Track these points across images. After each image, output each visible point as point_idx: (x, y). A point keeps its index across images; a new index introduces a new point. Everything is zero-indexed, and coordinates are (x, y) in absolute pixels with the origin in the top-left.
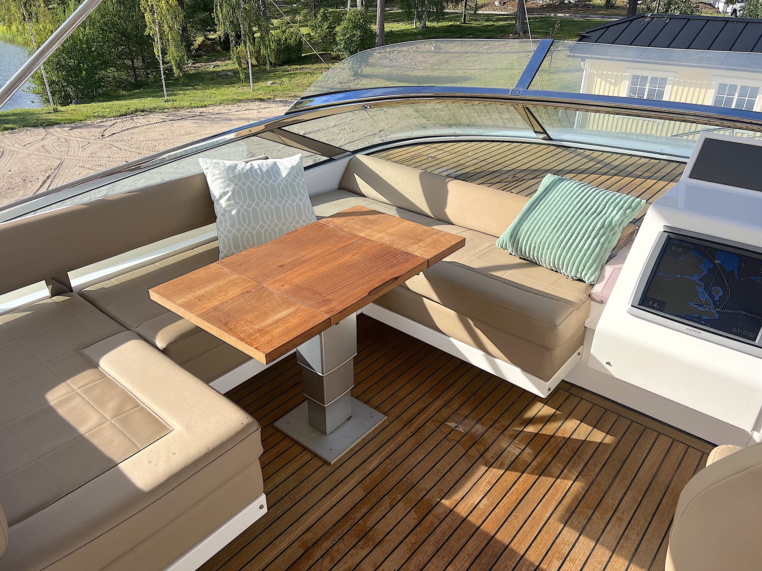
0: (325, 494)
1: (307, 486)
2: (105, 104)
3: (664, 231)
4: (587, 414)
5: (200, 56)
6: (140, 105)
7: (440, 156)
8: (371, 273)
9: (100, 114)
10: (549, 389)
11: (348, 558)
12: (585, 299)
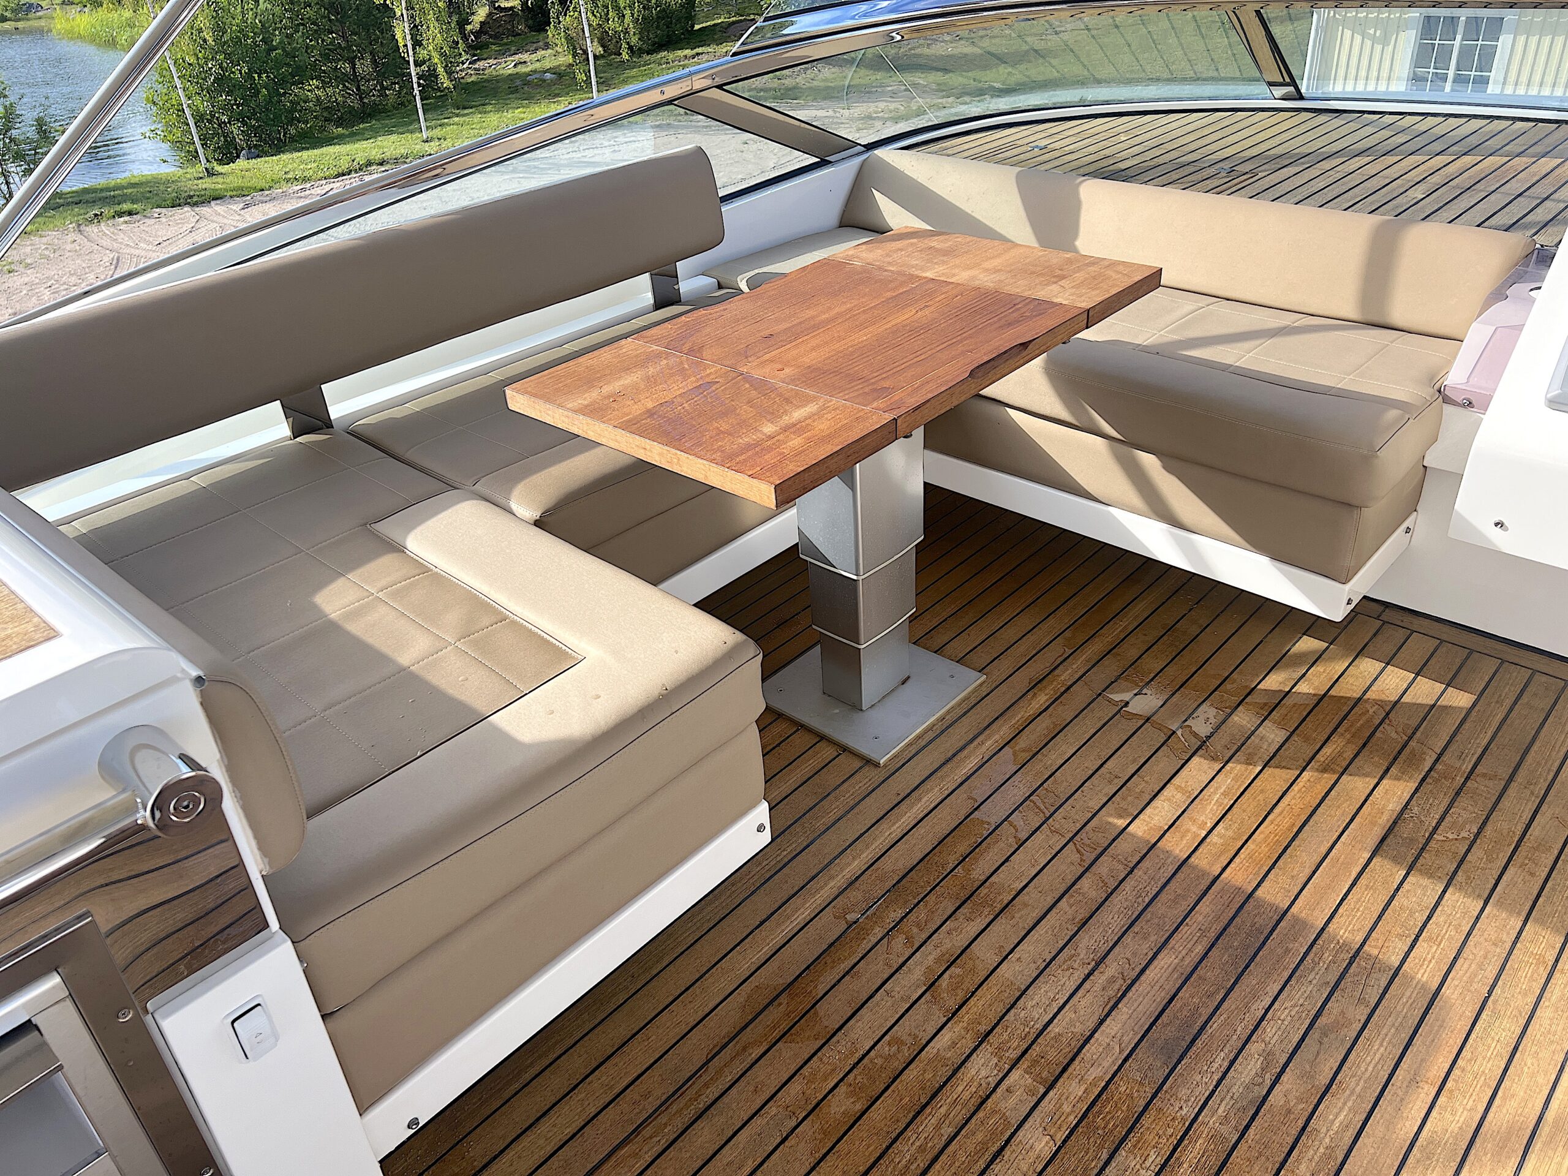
0: (874, 820)
1: (834, 807)
2: (305, 154)
4: (1428, 661)
5: (483, 46)
6: (374, 153)
7: (1057, 145)
8: (966, 339)
9: (299, 174)
10: (1349, 602)
11: (941, 936)
12: (1432, 397)
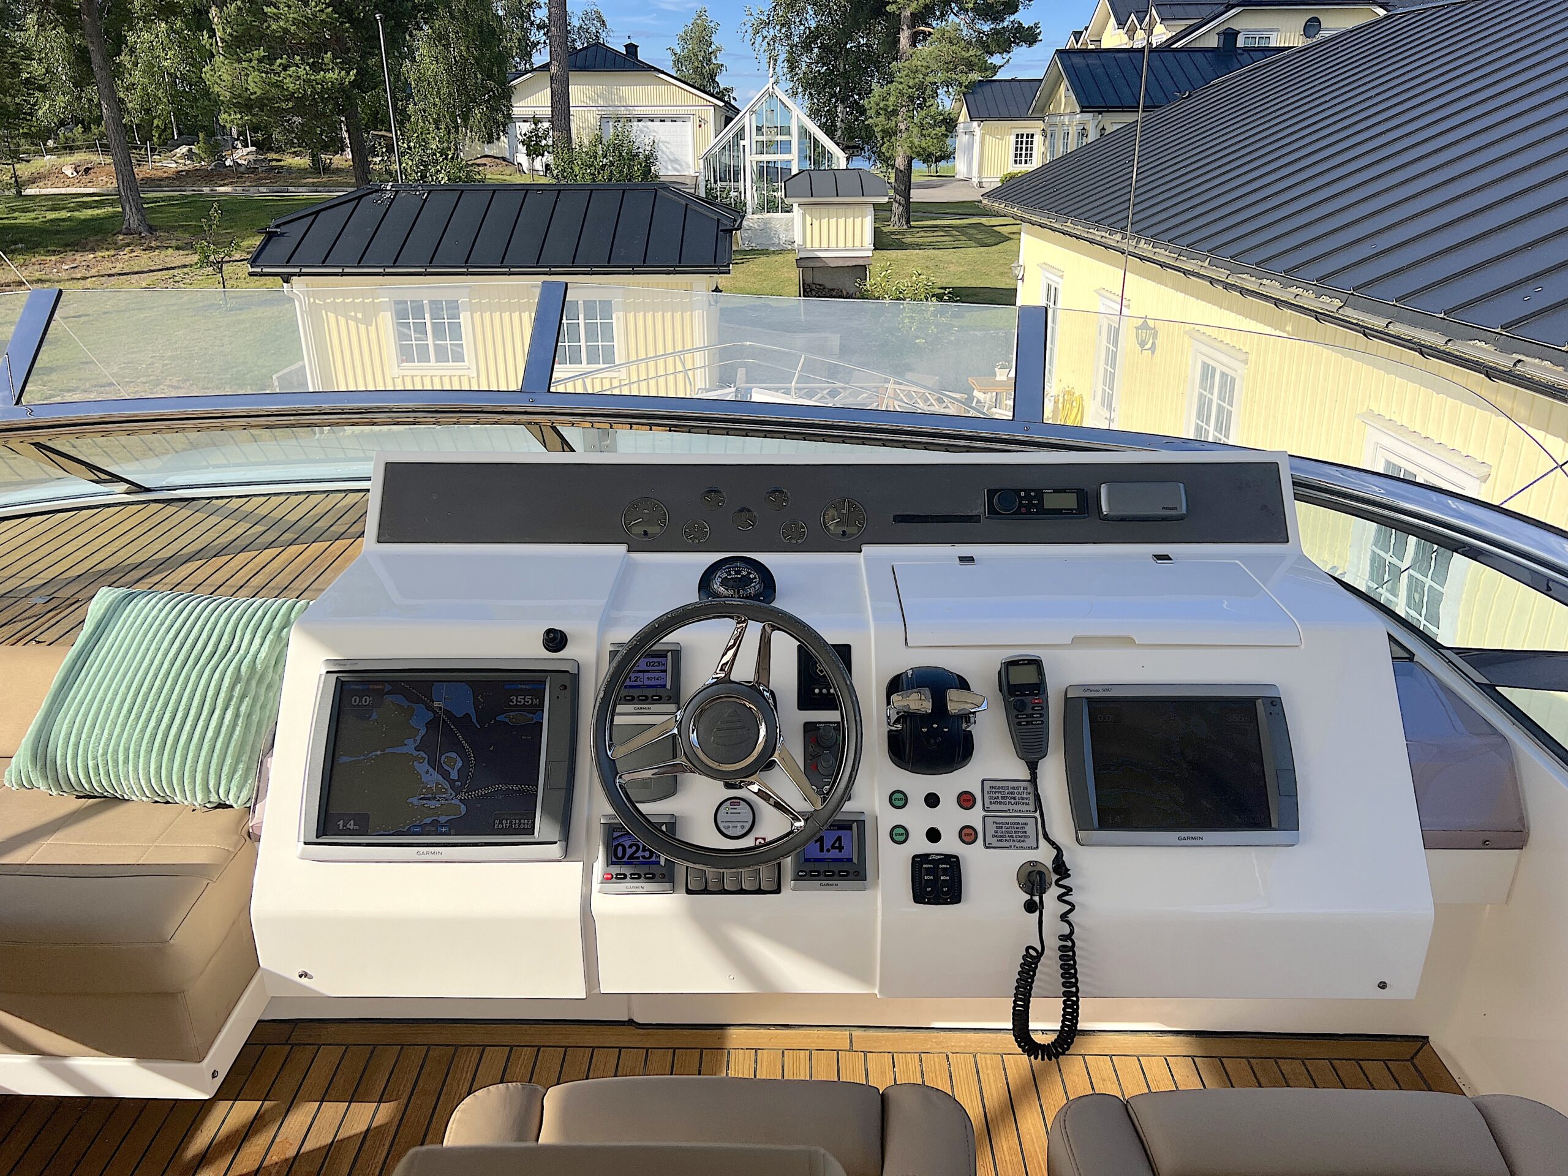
3: (328, 672)
4: (333, 1078)
10: (214, 1075)
12: (235, 847)
